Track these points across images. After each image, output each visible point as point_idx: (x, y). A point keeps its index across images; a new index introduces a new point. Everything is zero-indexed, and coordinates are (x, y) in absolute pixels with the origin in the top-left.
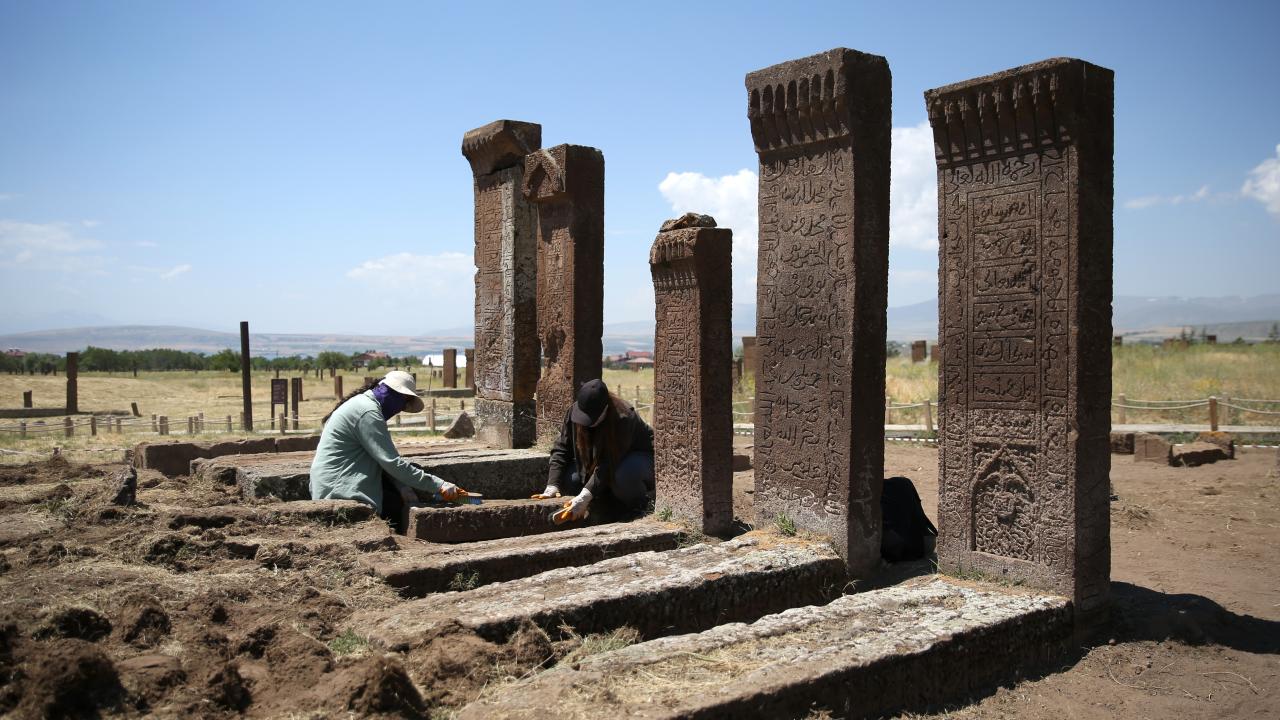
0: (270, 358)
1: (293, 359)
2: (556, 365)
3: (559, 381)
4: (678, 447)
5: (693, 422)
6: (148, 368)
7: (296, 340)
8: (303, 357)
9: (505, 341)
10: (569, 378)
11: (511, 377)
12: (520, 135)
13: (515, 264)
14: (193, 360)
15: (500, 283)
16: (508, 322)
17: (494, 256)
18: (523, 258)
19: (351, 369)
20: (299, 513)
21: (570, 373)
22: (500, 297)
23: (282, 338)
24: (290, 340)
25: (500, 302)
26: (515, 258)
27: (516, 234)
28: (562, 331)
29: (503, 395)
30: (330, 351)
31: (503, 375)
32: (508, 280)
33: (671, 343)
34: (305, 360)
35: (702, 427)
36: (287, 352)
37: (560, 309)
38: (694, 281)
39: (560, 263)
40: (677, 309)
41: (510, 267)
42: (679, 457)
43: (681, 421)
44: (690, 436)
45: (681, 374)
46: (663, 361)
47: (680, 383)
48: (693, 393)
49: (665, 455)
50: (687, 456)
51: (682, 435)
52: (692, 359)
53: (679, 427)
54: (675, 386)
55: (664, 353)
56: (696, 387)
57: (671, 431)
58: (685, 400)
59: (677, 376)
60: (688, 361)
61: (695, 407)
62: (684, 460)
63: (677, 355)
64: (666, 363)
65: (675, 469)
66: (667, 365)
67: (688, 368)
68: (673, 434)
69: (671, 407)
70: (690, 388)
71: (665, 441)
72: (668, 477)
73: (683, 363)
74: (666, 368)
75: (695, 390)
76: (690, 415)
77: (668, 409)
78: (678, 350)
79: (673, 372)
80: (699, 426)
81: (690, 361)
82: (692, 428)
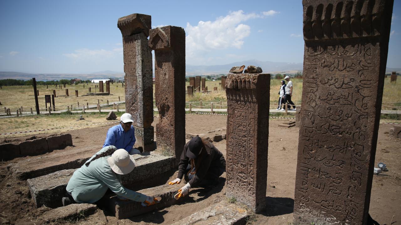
0: (45, 81)
1: (52, 81)
2: (164, 118)
3: (167, 125)
4: (241, 173)
5: (251, 165)
6: (6, 85)
7: (52, 75)
9: (139, 104)
10: (172, 125)
11: (142, 118)
12: (143, 20)
13: (142, 73)
14: (20, 82)
15: (136, 80)
16: (140, 96)
17: (133, 69)
18: (145, 71)
19: (70, 85)
20: (59, 219)
21: (173, 123)
22: (136, 86)
23: (48, 75)
24: (51, 75)
25: (136, 88)
26: (142, 71)
27: (143, 61)
28: (168, 105)
29: (139, 125)
30: (63, 79)
31: (138, 117)
32: (140, 80)
33: (238, 126)
34: (56, 82)
35: (257, 168)
36: (50, 79)
37: (167, 96)
38: (255, 100)
39: (167, 77)
40: (242, 111)
41: (140, 74)
42: (242, 177)
43: (244, 162)
44: (249, 170)
45: (244, 141)
46: (232, 133)
47: (243, 145)
48: (252, 151)
49: (232, 174)
50: (246, 178)
51: (244, 168)
52: (251, 136)
53: (242, 164)
54: (240, 146)
55: (233, 130)
56: (254, 149)
57: (237, 165)
58: (246, 153)
59: (241, 142)
60: (249, 136)
61: (252, 158)
62: (244, 179)
63: (242, 132)
64: (234, 135)
65: (239, 182)
66: (235, 135)
67: (249, 139)
68: (237, 166)
69: (237, 155)
70: (250, 149)
71: (232, 168)
72: (234, 184)
73: (245, 137)
74: (234, 137)
75: (253, 151)
76: (249, 161)
77: (235, 155)
78: (242, 130)
79: (239, 139)
80: (255, 167)
81: (250, 137)
82: (250, 167)
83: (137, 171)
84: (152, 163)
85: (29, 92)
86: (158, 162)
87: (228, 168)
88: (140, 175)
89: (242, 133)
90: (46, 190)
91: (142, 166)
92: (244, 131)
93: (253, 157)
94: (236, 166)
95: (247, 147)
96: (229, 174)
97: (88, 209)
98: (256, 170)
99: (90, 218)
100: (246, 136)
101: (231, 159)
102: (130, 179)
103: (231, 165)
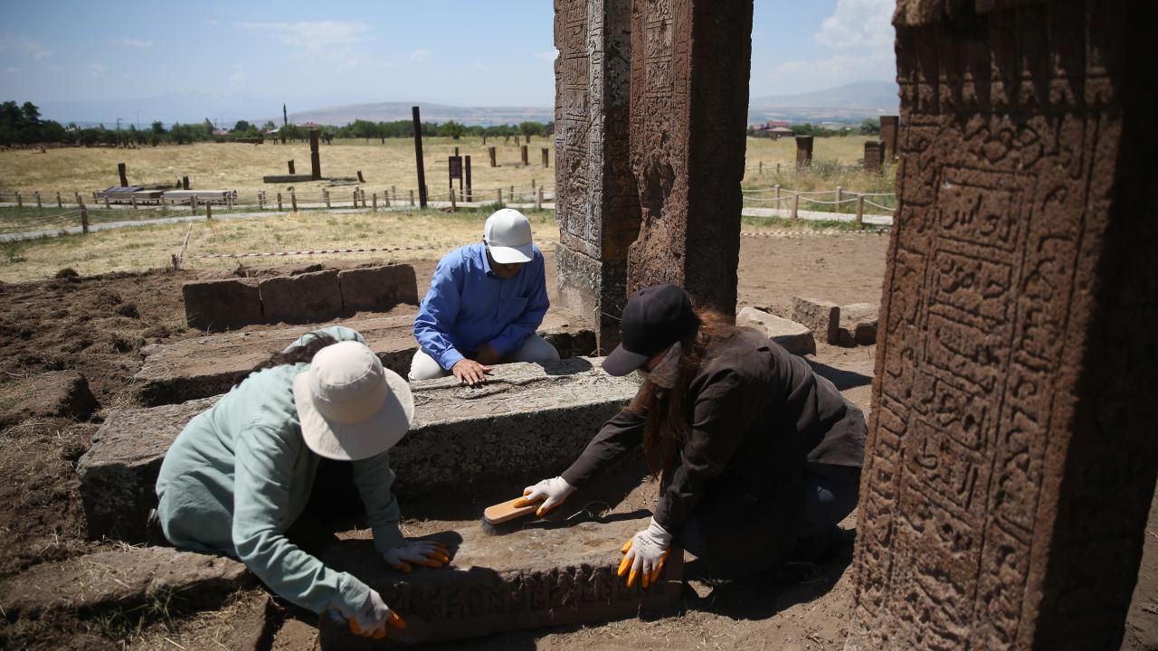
0: (485, 126)
1: (502, 127)
2: (660, 222)
3: (662, 255)
4: (937, 573)
5: (1007, 550)
6: (397, 136)
7: (505, 112)
8: (511, 125)
9: (592, 165)
10: (677, 256)
11: (599, 222)
13: (606, 42)
14: (429, 129)
15: (585, 73)
16: (595, 137)
17: (578, 29)
18: (619, 31)
19: (544, 136)
21: (680, 246)
22: (585, 96)
23: (496, 110)
24: (501, 112)
25: (586, 103)
26: (606, 32)
28: (669, 167)
29: (589, 247)
30: (528, 121)
31: (588, 217)
32: (596, 69)
33: (949, 280)
34: (512, 128)
35: (1046, 585)
36: (498, 122)
37: (665, 126)
39: (669, 35)
40: (987, 179)
41: (599, 47)
42: (936, 600)
43: (960, 518)
44: (989, 581)
45: (976, 388)
46: (911, 322)
47: (969, 410)
48: (1024, 466)
49: (887, 564)
50: (965, 620)
51: (957, 556)
52: (1034, 361)
53: (947, 528)
54: (950, 411)
55: (919, 303)
56: (1043, 457)
57: (918, 522)
58: (984, 470)
59: (961, 388)
60: (1017, 361)
61: (1024, 513)
62: (952, 619)
63: (970, 324)
64: (923, 334)
65: (917, 618)
66: (925, 341)
67: (1013, 381)
68: (920, 529)
69: (926, 461)
70: (1013, 447)
71: (891, 529)
72: (890, 617)
73: (992, 359)
74: (921, 347)
75: (1032, 464)
76: (996, 521)
77: (916, 460)
78: (975, 312)
79: (947, 368)
80: (1032, 577)
81: (1024, 364)
82: (999, 562)
83: (498, 434)
84: (569, 410)
85: (438, 152)
86: (597, 406)
87: (870, 523)
88: (510, 451)
89: (974, 331)
90: (113, 465)
91: (520, 418)
92: (985, 317)
93: (1029, 507)
94: (916, 528)
95: (997, 433)
96: (870, 557)
97: (194, 583)
98: (1040, 595)
99: (194, 624)
100: (999, 353)
101: (887, 477)
102: (463, 465)
103: (886, 510)
